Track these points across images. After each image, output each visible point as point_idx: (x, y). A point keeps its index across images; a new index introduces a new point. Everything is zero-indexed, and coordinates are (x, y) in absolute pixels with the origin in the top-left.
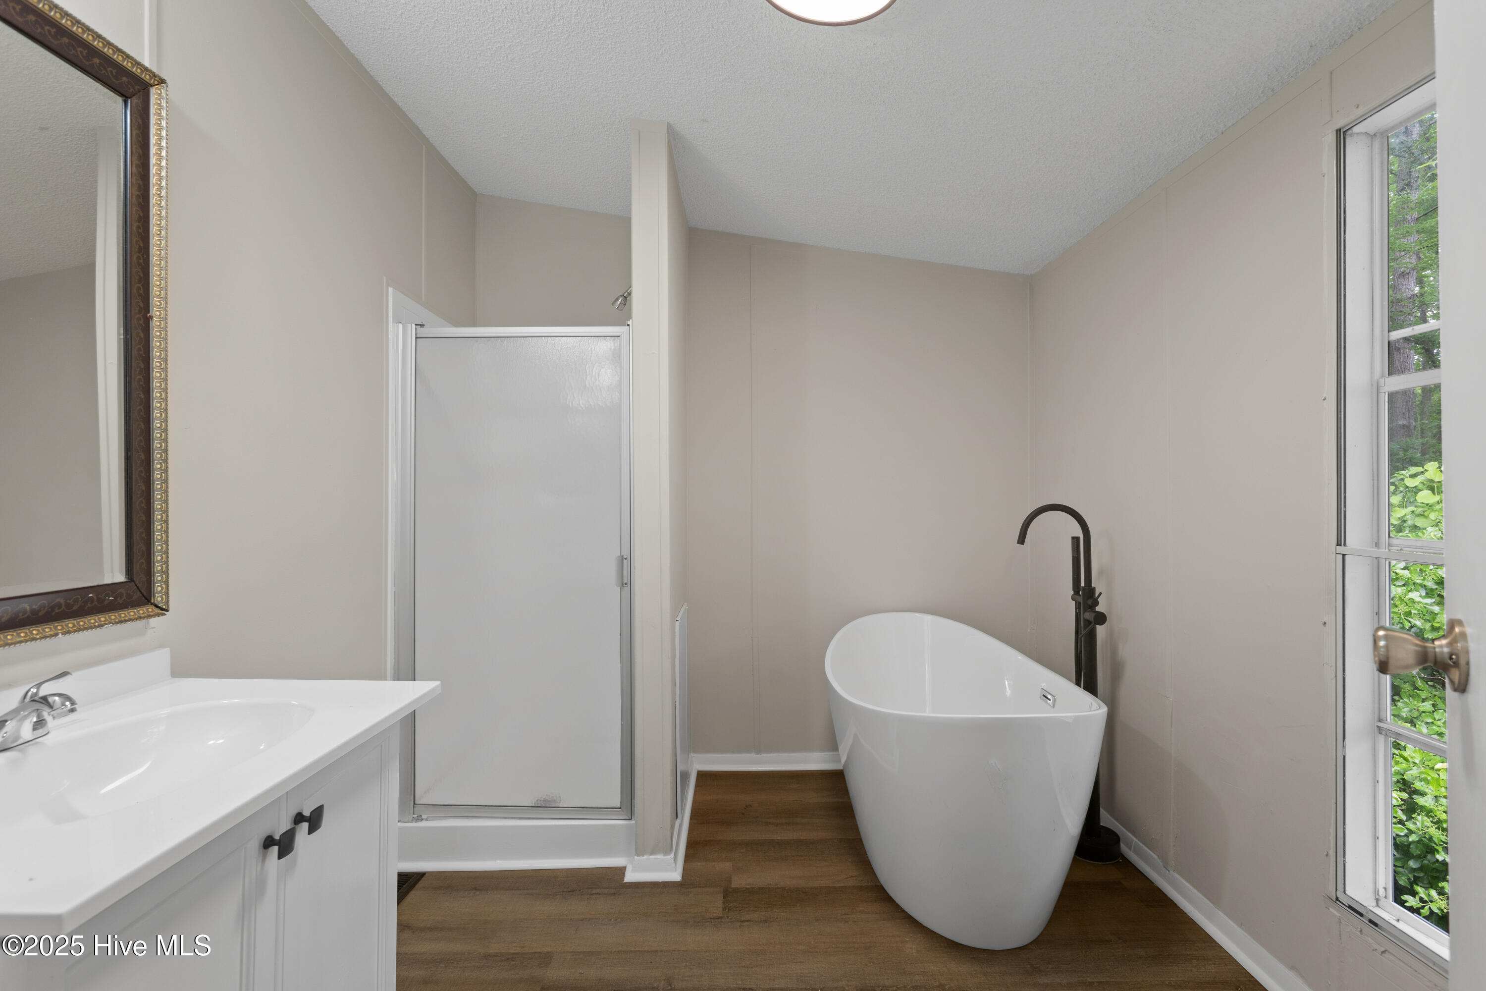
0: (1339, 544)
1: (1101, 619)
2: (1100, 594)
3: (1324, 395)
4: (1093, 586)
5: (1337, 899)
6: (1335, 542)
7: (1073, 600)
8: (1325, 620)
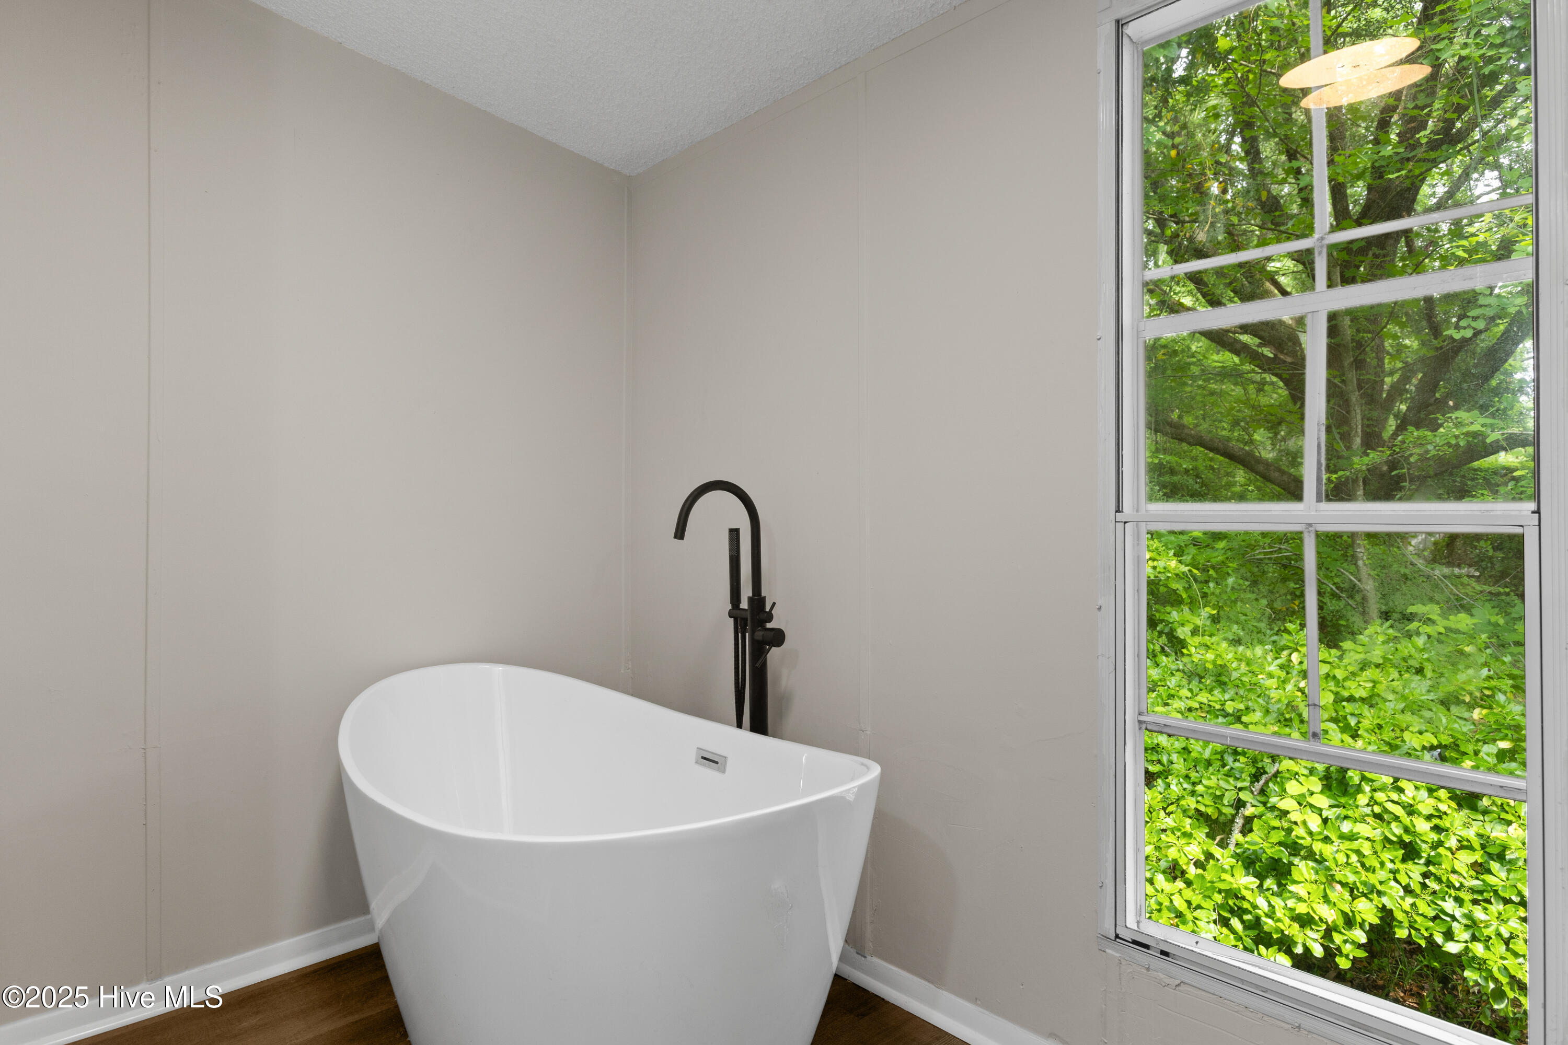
0: (1118, 511)
1: (778, 638)
2: (774, 604)
3: (1099, 334)
4: (763, 594)
5: (1117, 936)
6: (1113, 509)
7: (730, 617)
8: (1100, 602)
